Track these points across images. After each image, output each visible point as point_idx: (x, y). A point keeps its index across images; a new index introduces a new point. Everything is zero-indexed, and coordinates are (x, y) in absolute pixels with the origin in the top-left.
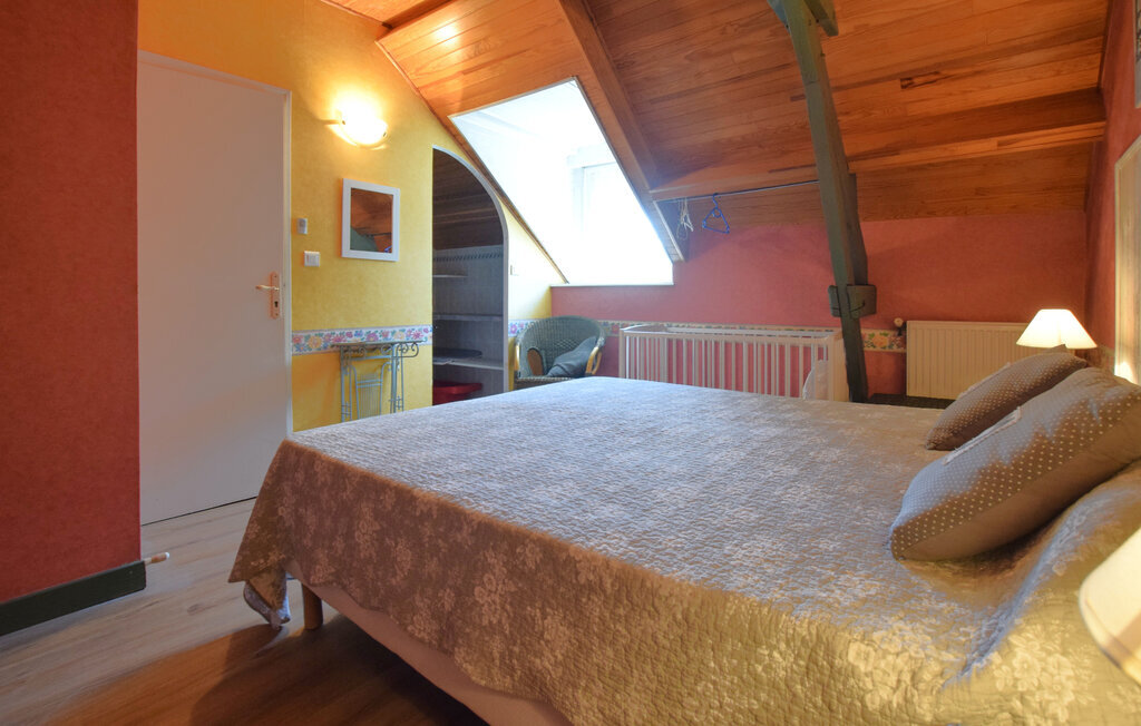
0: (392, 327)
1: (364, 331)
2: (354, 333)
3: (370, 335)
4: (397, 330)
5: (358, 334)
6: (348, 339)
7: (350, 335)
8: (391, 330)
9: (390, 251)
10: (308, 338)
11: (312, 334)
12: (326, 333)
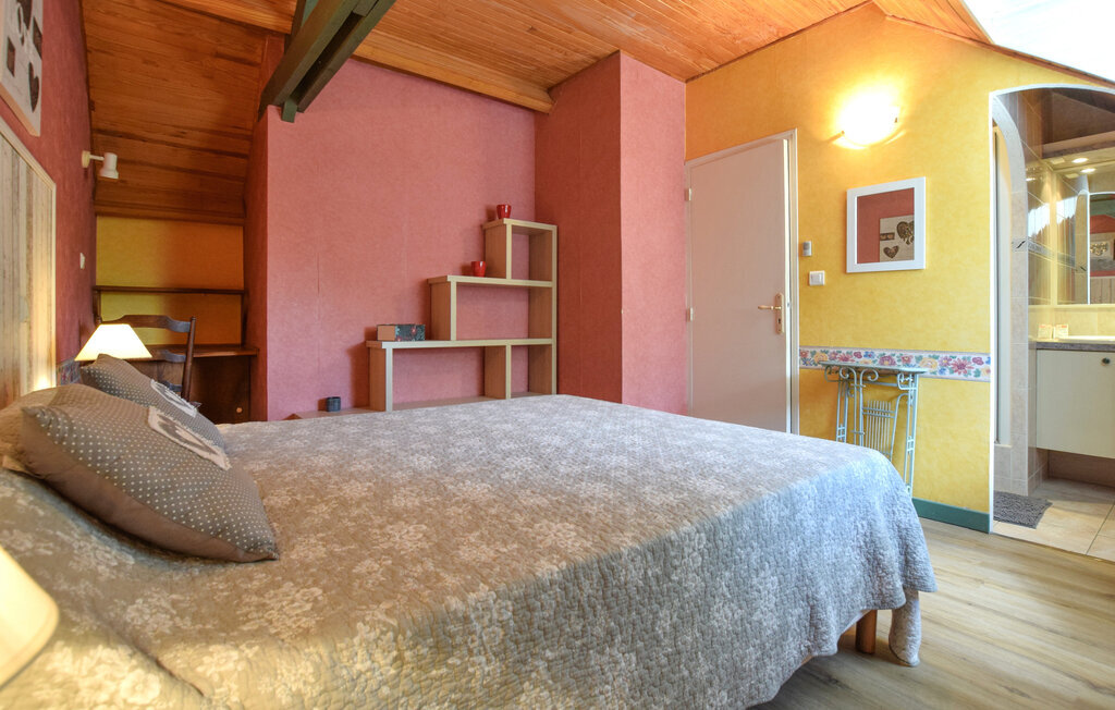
0: (919, 351)
1: (877, 353)
2: (863, 354)
3: (883, 358)
4: (925, 355)
5: (868, 355)
6: (857, 359)
7: (858, 355)
8: (914, 354)
9: (912, 258)
10: (813, 353)
11: (818, 351)
12: (831, 351)
